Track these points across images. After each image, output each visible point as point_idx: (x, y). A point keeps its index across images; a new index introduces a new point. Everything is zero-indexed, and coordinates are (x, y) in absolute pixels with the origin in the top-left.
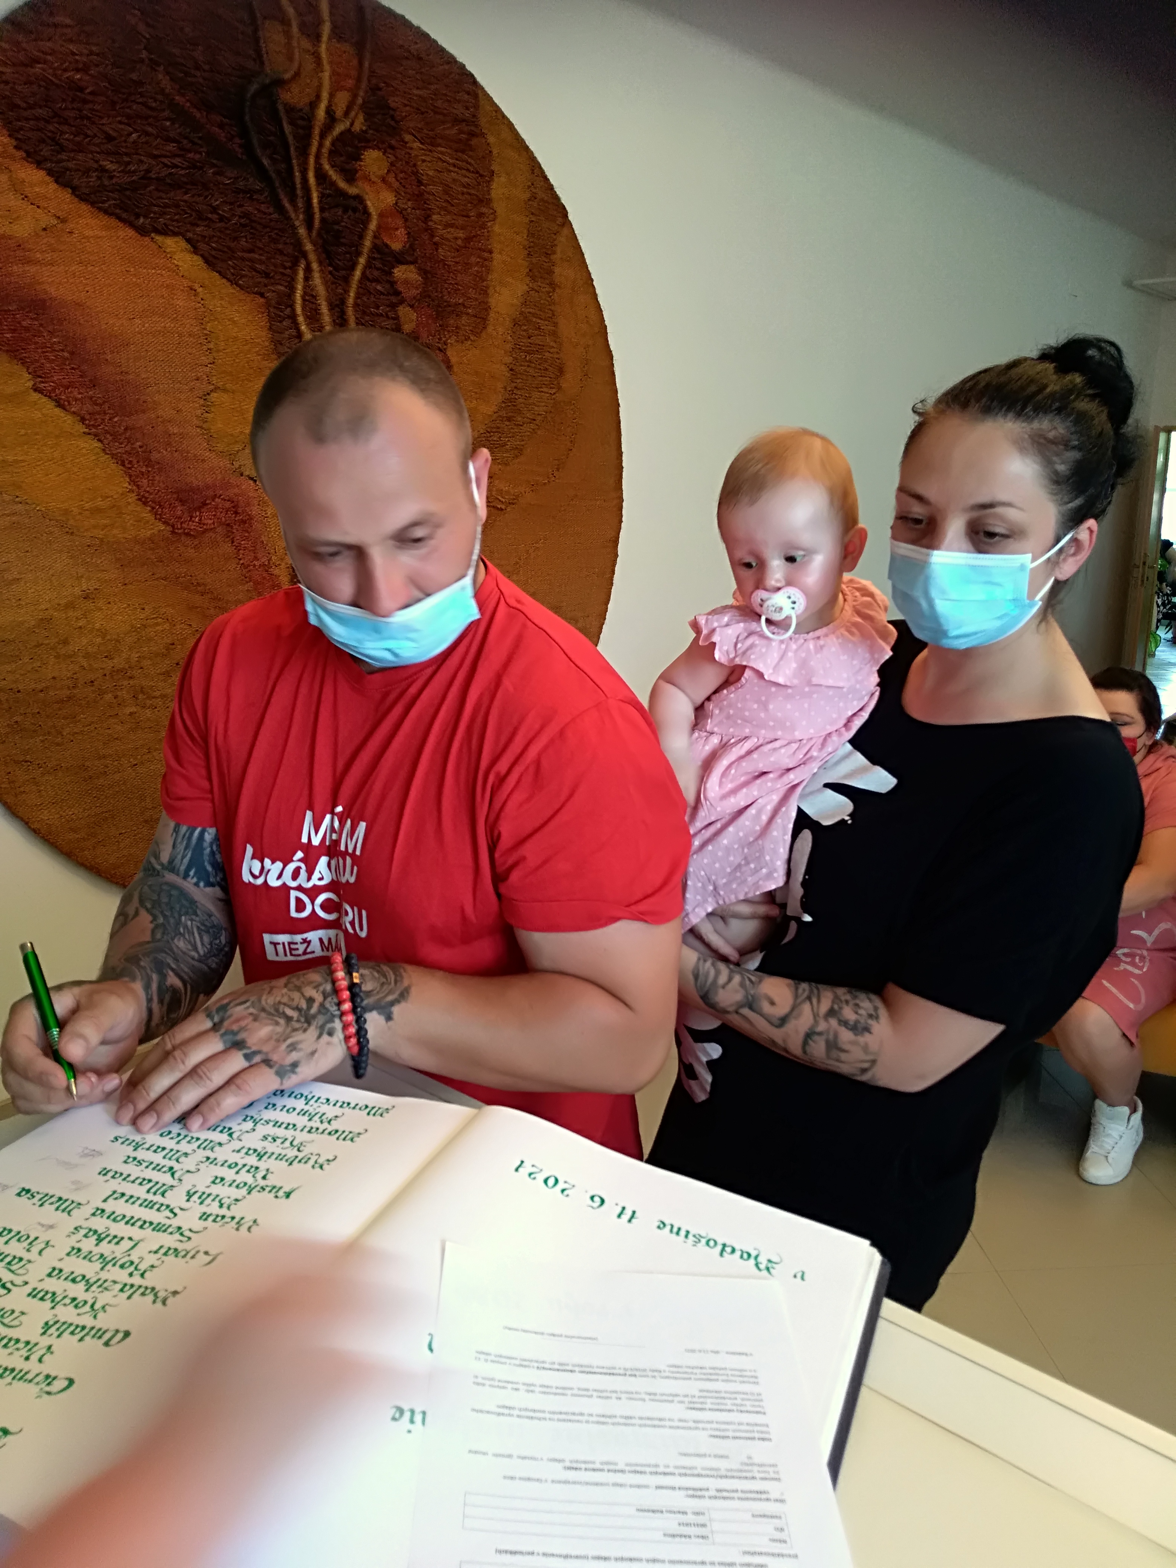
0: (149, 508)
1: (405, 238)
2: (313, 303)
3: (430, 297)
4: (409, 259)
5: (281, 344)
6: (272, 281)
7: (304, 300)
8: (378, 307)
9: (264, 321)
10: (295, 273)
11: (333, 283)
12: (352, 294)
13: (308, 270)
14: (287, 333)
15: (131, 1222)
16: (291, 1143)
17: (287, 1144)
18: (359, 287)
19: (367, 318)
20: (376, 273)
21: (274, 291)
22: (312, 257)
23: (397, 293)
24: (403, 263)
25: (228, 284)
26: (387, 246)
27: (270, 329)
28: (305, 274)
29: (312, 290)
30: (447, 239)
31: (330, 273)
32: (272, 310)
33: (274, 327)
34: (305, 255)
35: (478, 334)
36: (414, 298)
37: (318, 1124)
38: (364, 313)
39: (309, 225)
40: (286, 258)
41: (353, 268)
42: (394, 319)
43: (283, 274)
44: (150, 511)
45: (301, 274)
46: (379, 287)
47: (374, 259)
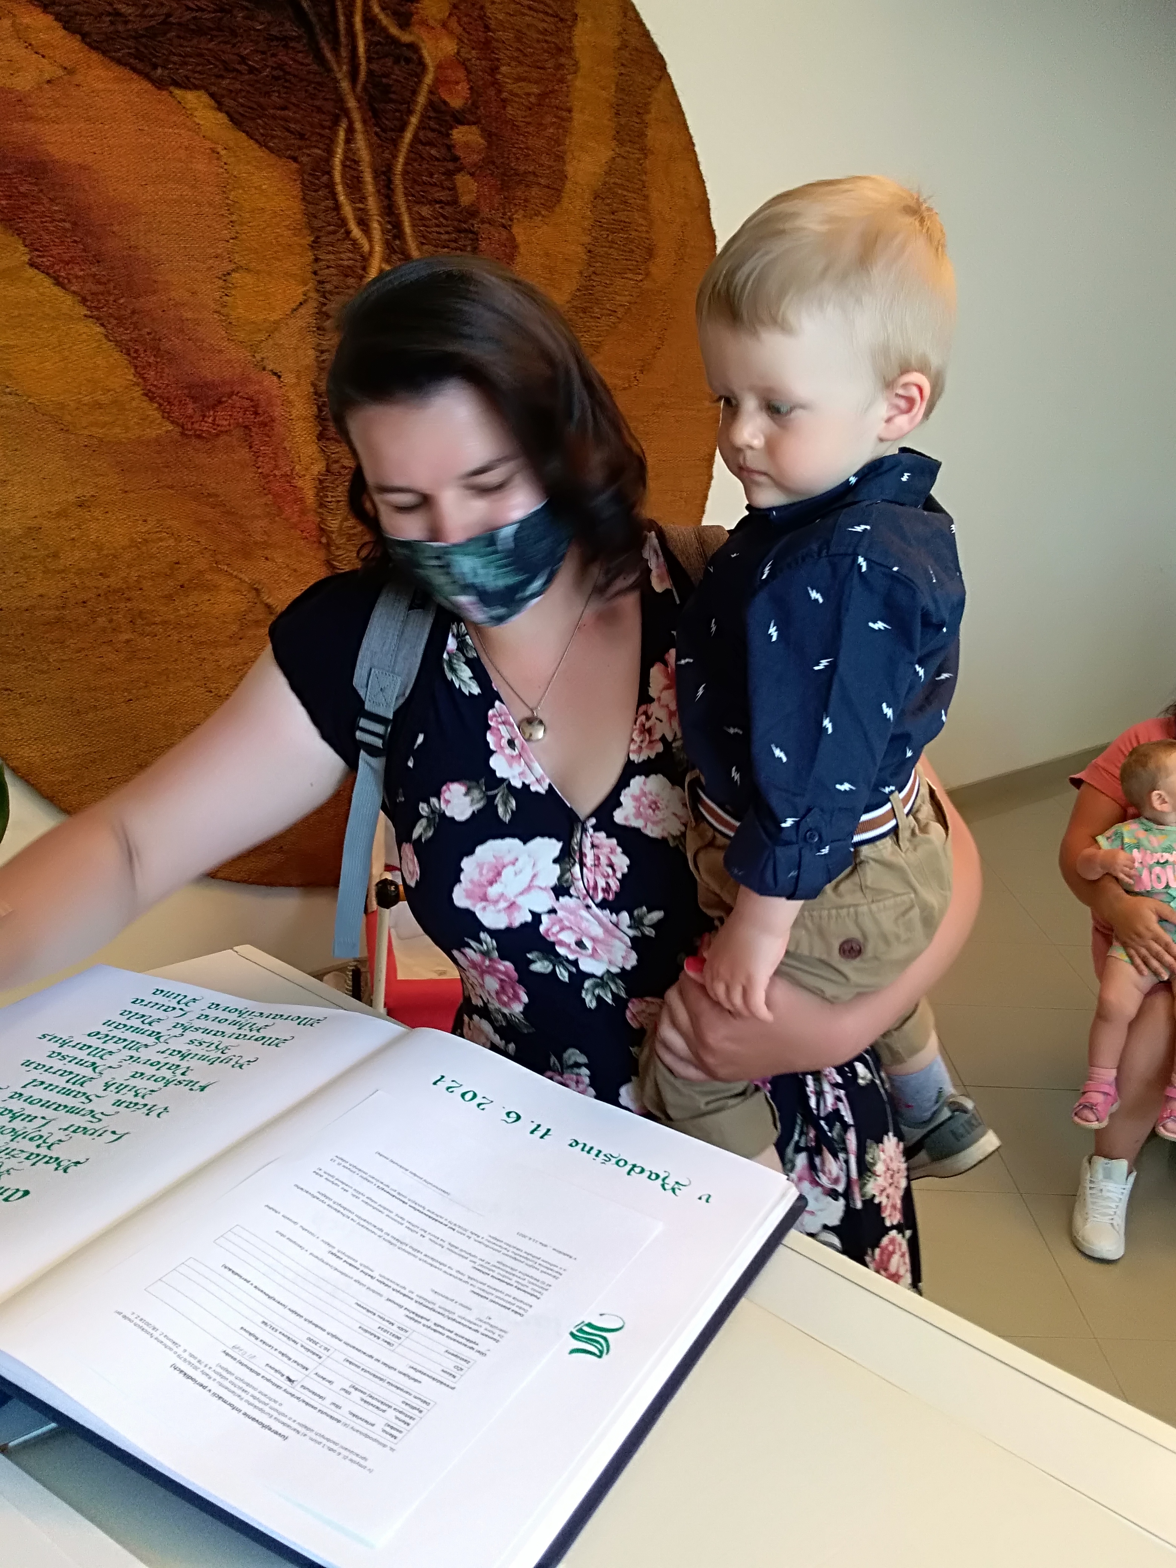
0: (156, 405)
1: (466, 93)
2: (355, 169)
3: (493, 163)
4: (472, 119)
5: (315, 217)
6: (308, 142)
7: (344, 166)
8: (431, 175)
9: (296, 190)
10: (335, 133)
11: (380, 146)
12: (401, 160)
13: (350, 130)
14: (323, 204)
15: (47, 1105)
16: (217, 1047)
17: (213, 1047)
18: (410, 151)
19: (418, 188)
20: (431, 135)
21: (309, 155)
22: (356, 116)
23: (456, 159)
24: (462, 124)
25: (256, 146)
26: (445, 103)
27: (304, 199)
28: (346, 135)
29: (354, 154)
30: (517, 95)
31: (376, 133)
32: (306, 177)
33: (308, 198)
34: (346, 112)
35: (550, 209)
36: (475, 165)
37: (247, 1032)
38: (415, 181)
39: (353, 75)
40: (323, 116)
41: (402, 128)
42: (450, 189)
43: (322, 136)
44: (157, 409)
45: (342, 135)
46: (433, 152)
47: (430, 118)
